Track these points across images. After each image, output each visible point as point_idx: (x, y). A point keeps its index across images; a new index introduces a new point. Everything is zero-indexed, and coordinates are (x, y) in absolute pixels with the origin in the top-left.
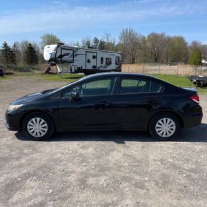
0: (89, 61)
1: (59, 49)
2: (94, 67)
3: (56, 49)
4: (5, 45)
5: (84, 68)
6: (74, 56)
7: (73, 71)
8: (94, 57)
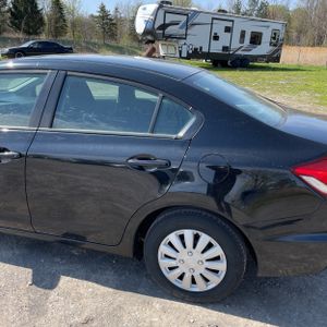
0: (216, 38)
1: (161, 13)
2: (225, 48)
3: (156, 14)
4: (103, 9)
5: (205, 50)
6: (187, 26)
7: (184, 55)
8: (228, 30)
